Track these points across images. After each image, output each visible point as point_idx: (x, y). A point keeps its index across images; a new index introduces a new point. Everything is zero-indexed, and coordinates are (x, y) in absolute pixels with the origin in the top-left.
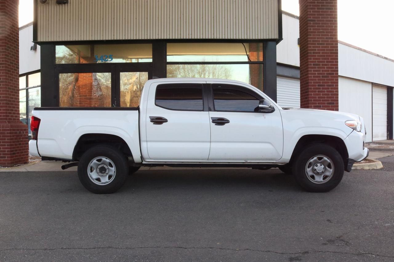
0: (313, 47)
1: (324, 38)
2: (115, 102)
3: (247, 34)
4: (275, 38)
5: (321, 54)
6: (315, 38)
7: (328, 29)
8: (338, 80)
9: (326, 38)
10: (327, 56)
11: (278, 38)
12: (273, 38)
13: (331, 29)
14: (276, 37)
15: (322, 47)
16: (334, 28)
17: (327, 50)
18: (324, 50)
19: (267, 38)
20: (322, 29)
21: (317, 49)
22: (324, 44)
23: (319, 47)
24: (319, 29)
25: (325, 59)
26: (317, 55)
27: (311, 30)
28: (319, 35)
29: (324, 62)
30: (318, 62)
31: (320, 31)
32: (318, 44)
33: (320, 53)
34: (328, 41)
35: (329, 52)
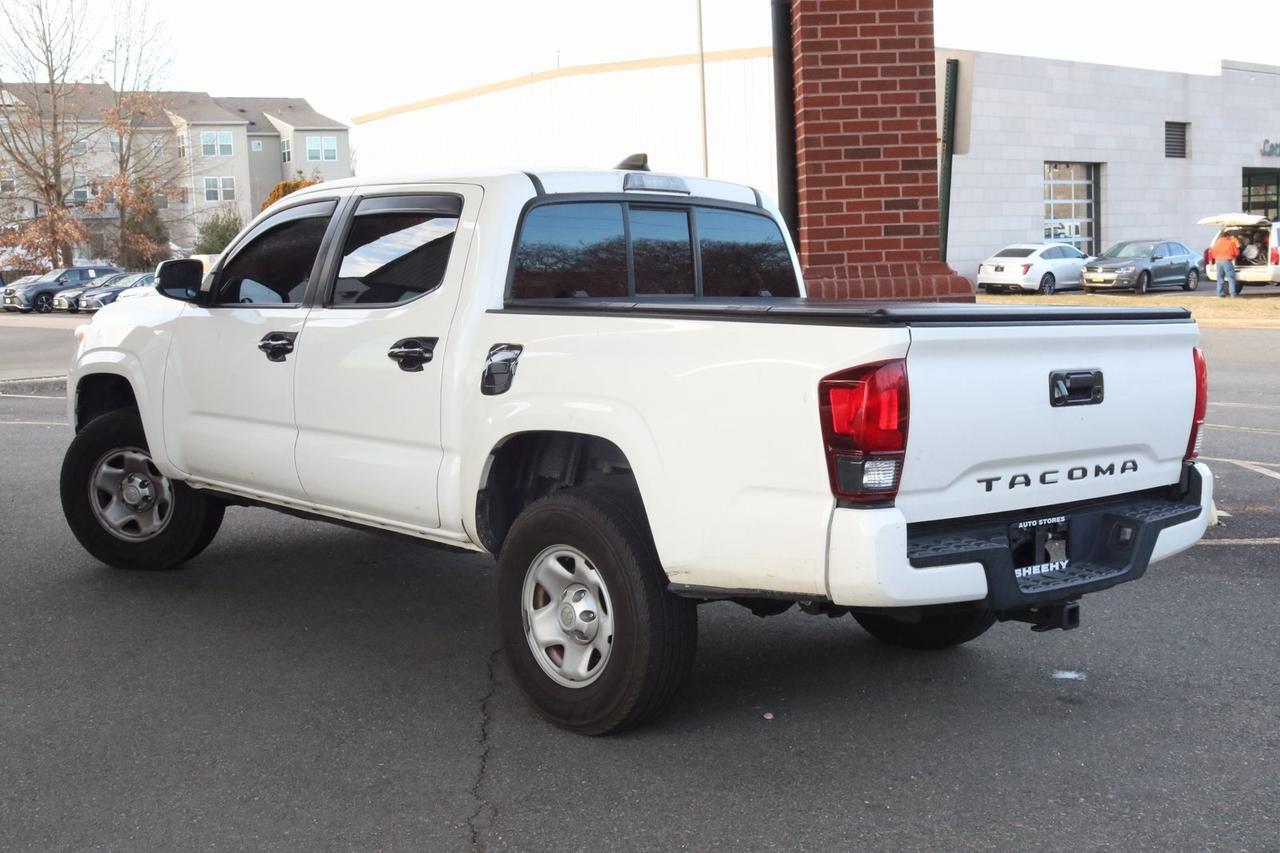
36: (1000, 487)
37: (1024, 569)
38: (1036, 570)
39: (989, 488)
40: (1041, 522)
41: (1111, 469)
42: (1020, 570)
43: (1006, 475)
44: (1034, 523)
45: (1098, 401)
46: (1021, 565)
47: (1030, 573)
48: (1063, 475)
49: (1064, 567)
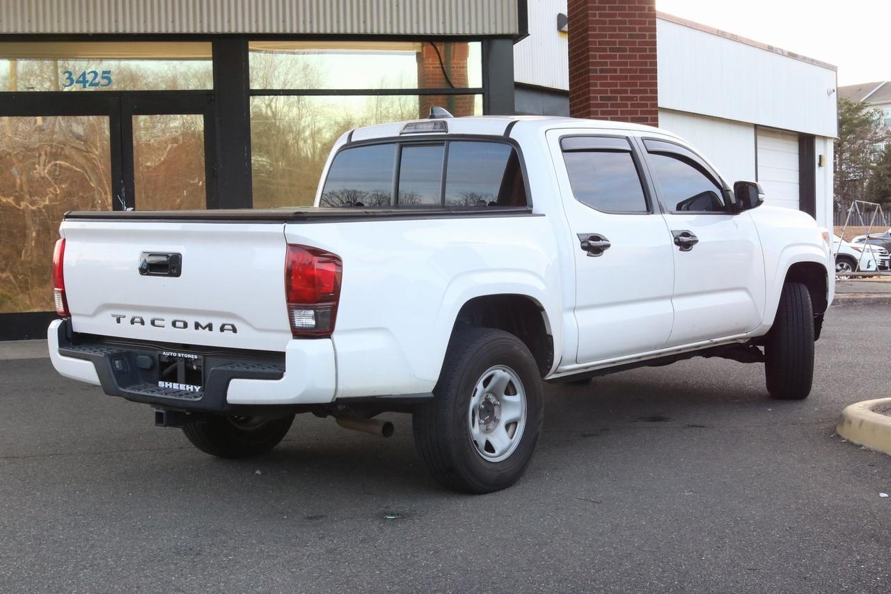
0: (601, 57)
1: (624, 36)
2: (123, 190)
3: (444, 23)
4: (511, 32)
5: (618, 74)
6: (604, 36)
7: (634, 15)
8: (658, 121)
9: (631, 36)
10: (632, 78)
11: (517, 32)
12: (506, 32)
13: (640, 15)
14: (514, 29)
15: (621, 57)
16: (646, 11)
17: (632, 64)
18: (626, 64)
19: (493, 32)
20: (620, 15)
21: (608, 61)
22: (625, 50)
23: (615, 57)
24: (615, 15)
25: (628, 85)
26: (609, 75)
27: (595, 17)
28: (614, 29)
29: (626, 92)
30: (612, 92)
31: (616, 19)
32: (611, 50)
33: (615, 71)
34: (634, 43)
35: (637, 69)
36: (126, 322)
37: (166, 383)
38: (175, 386)
39: (118, 321)
40: (179, 355)
41: (210, 327)
42: (163, 382)
43: (129, 315)
44: (175, 354)
45: (178, 274)
46: (164, 380)
47: (171, 387)
48: (168, 323)
49: (197, 390)
